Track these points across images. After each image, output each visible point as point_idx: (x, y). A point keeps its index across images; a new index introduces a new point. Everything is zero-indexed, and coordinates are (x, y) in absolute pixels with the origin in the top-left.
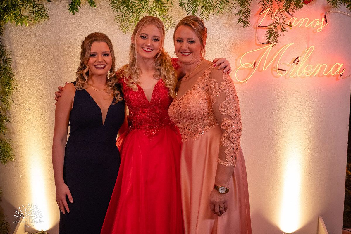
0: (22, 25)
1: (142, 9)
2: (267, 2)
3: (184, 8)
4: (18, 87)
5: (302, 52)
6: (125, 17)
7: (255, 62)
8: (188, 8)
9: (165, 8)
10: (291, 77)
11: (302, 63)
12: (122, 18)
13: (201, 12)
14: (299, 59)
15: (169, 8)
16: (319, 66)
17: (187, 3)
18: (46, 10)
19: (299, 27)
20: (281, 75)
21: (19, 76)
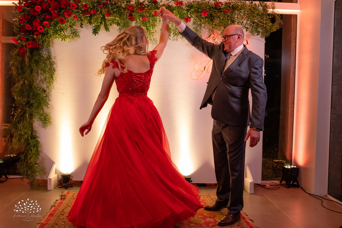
0: (65, 41)
2: (211, 31)
7: (205, 67)
9: (152, 33)
13: (173, 36)
18: (78, 32)
21: (59, 72)
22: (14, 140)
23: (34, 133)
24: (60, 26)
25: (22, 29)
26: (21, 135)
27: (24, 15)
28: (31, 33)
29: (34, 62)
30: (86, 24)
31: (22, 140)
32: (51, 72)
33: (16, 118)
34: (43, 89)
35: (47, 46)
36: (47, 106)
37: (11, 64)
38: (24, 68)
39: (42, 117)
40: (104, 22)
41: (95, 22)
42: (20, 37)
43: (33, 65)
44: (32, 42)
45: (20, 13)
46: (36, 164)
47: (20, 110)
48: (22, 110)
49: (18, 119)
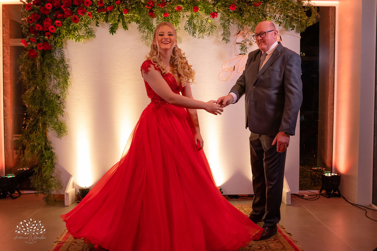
0: (79, 41)
2: (241, 27)
3: (187, 31)
4: (72, 84)
6: (148, 36)
8: (190, 31)
12: (146, 38)
13: (199, 33)
17: (189, 28)
18: (94, 31)
21: (74, 76)
22: (27, 152)
23: (49, 144)
24: (73, 25)
25: (31, 30)
26: (34, 146)
27: (33, 14)
28: (42, 34)
29: (46, 66)
30: (102, 22)
31: (36, 152)
32: (65, 76)
33: (28, 128)
34: (57, 95)
35: (59, 48)
36: (62, 114)
37: (21, 69)
38: (36, 72)
39: (57, 125)
40: (122, 20)
41: (112, 19)
42: (29, 38)
43: (45, 69)
44: (43, 44)
45: (29, 12)
46: (51, 177)
47: (32, 118)
48: (35, 119)
49: (30, 128)
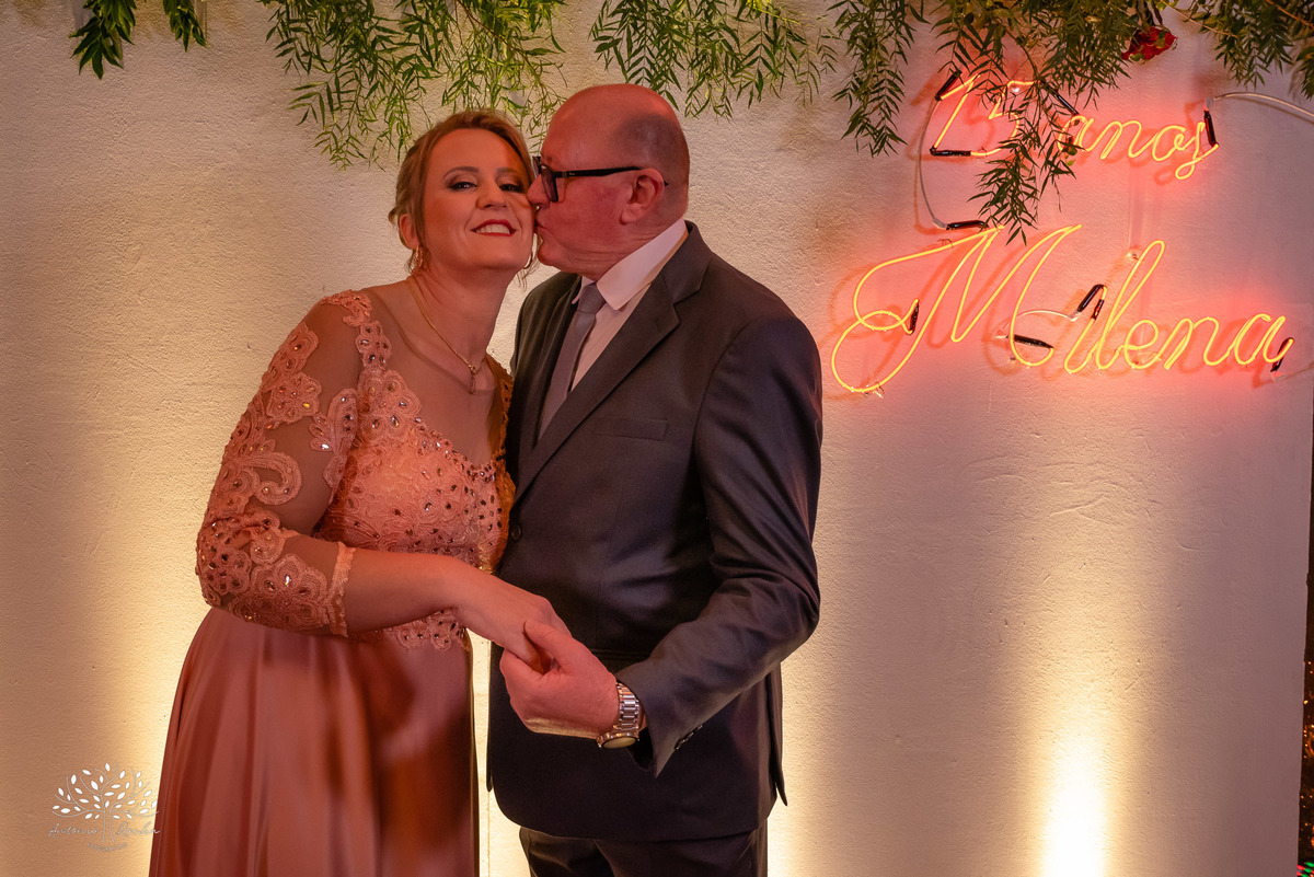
1: (424, 59)
3: (615, 60)
5: (1110, 266)
6: (338, 92)
7: (918, 306)
8: (633, 60)
10: (1070, 372)
11: (1117, 312)
12: (325, 100)
13: (693, 80)
14: (1104, 294)
15: (546, 57)
16: (1186, 325)
17: (629, 40)
19: (1103, 157)
20: (1029, 364)
